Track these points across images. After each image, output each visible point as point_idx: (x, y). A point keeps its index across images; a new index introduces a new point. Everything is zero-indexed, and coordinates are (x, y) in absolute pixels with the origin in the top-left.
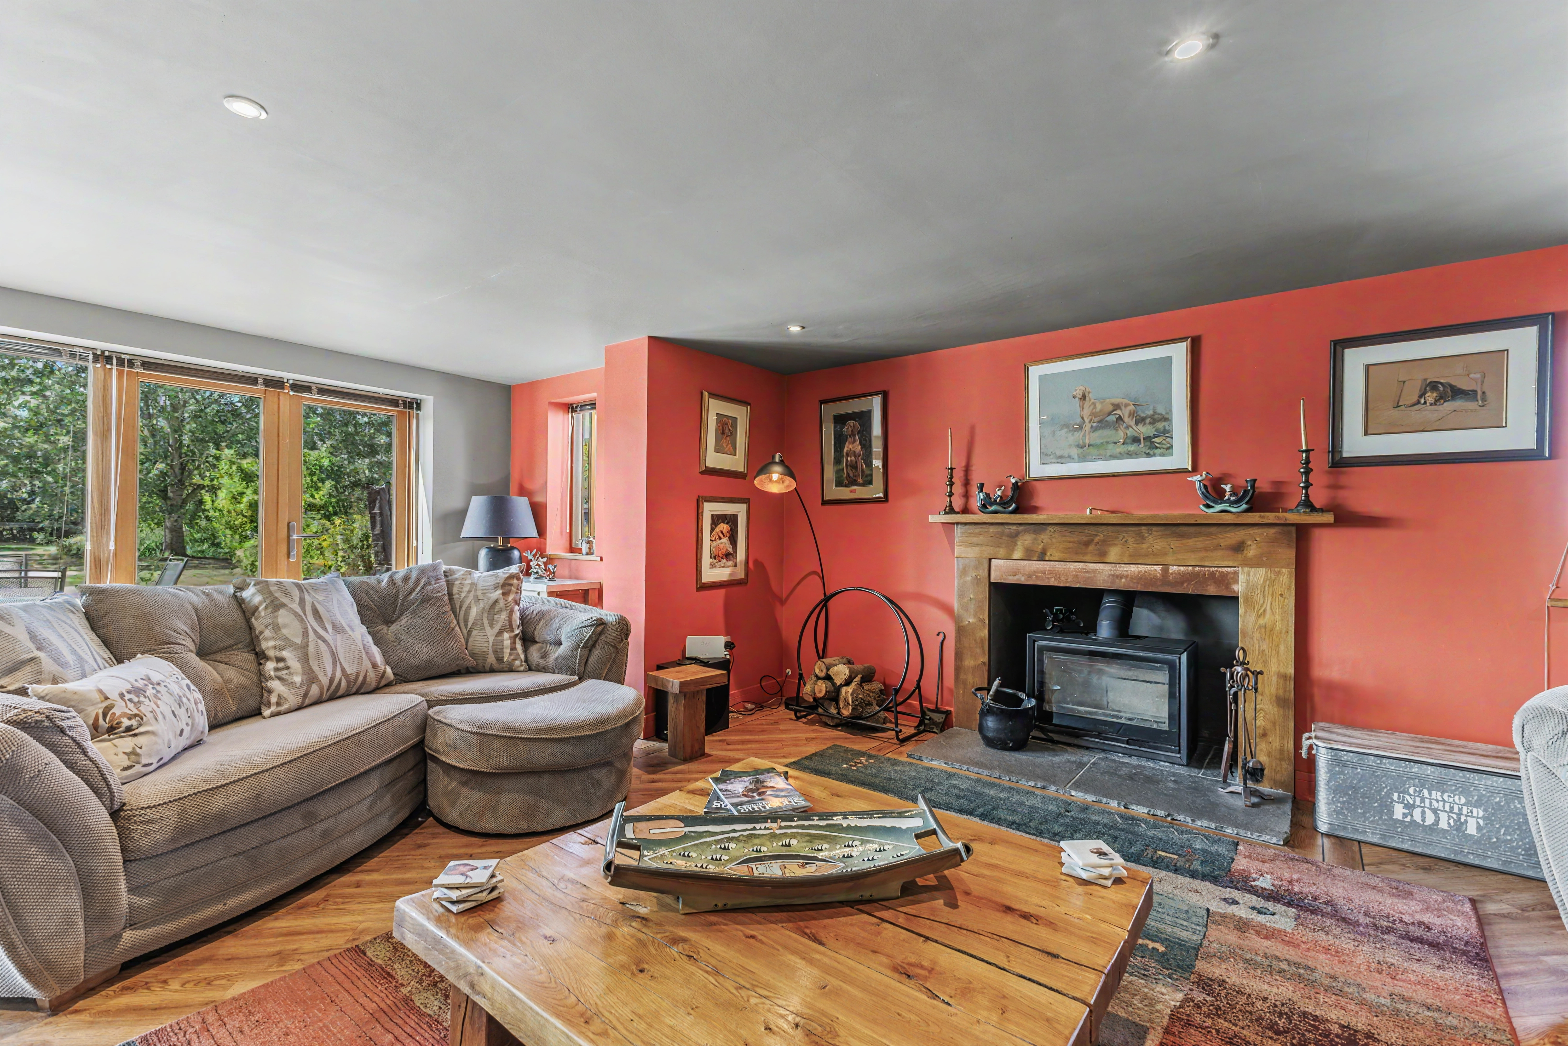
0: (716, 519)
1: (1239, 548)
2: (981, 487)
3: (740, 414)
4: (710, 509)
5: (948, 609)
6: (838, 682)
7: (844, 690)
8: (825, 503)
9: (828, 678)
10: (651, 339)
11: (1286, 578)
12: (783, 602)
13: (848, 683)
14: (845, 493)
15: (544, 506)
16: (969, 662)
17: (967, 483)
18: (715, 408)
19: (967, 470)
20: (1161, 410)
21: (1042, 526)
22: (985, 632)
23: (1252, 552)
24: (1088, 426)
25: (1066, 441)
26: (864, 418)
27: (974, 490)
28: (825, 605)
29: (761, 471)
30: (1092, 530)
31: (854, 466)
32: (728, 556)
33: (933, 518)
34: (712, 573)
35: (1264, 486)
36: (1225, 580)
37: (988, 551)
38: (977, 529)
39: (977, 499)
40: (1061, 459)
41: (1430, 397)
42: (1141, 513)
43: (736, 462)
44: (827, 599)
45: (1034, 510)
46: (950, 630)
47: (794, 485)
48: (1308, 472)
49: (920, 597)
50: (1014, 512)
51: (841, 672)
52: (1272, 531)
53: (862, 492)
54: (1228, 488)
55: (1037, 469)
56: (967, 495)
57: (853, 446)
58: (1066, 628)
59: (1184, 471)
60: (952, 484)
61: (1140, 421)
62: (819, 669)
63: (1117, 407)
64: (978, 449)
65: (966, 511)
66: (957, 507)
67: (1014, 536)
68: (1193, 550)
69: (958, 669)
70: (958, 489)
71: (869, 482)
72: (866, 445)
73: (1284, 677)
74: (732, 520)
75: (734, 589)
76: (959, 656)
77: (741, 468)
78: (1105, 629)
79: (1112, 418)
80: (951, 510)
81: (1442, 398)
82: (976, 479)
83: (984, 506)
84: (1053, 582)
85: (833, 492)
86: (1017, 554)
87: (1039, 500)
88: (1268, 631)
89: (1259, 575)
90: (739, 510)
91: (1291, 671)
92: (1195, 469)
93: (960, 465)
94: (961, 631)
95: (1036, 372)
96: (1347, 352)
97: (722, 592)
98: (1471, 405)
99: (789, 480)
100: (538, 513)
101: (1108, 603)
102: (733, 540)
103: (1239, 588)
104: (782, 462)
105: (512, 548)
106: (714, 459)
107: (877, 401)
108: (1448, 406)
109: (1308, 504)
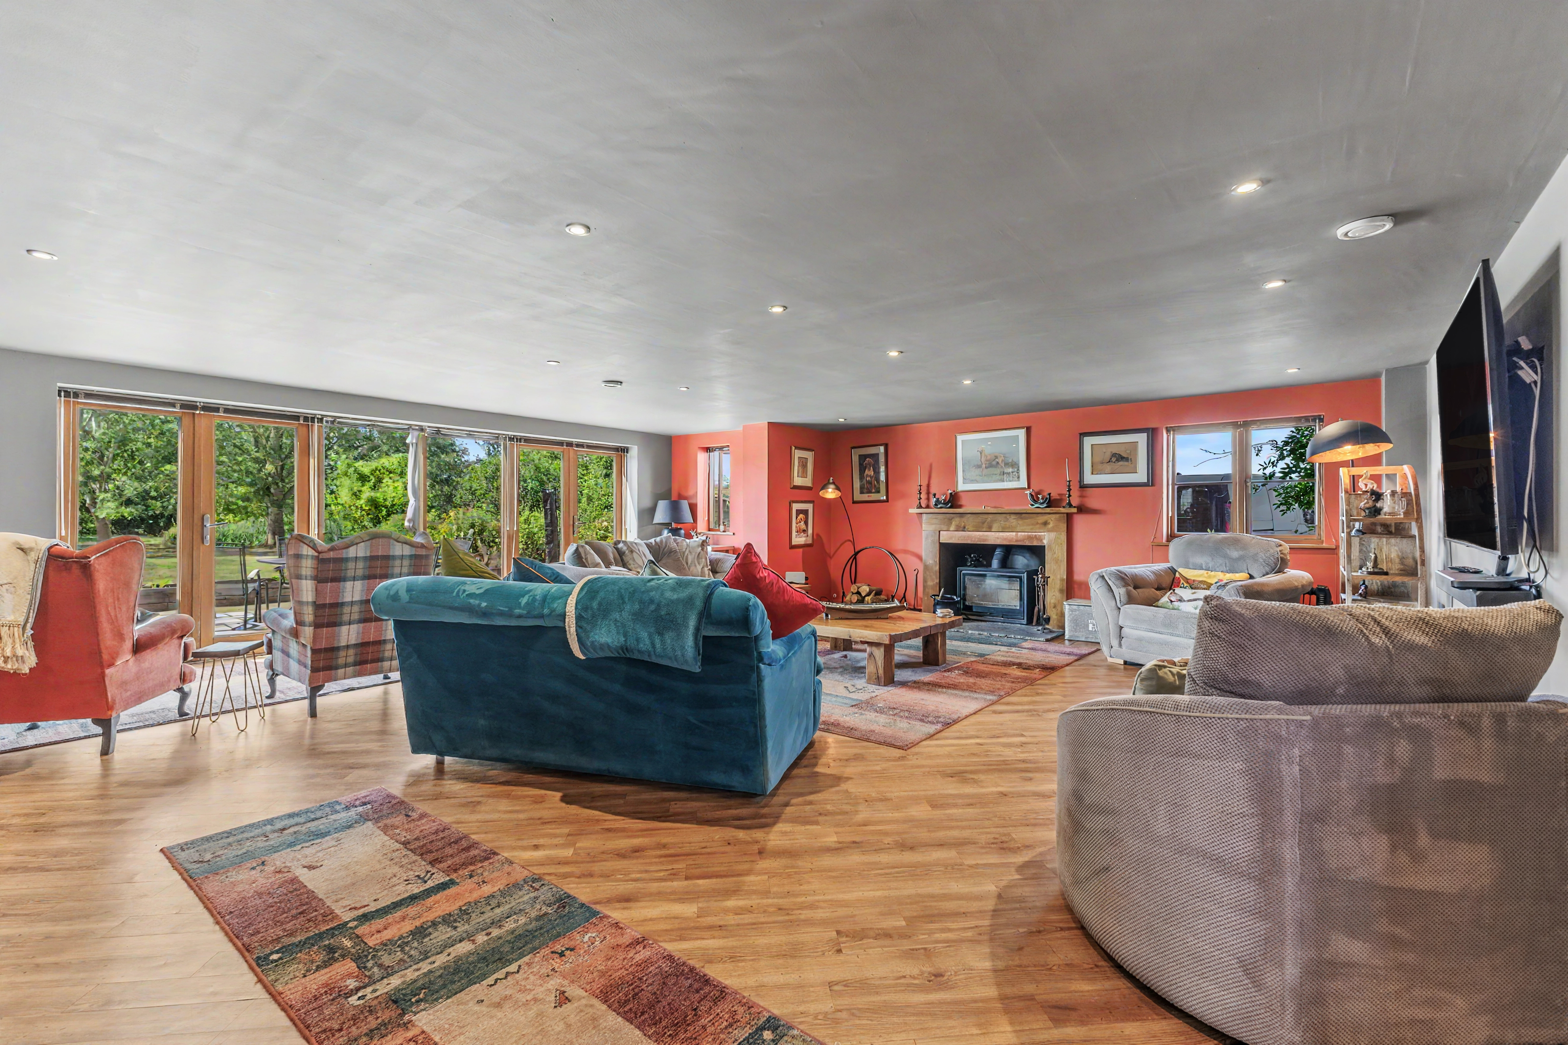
0: (799, 512)
1: (1045, 523)
2: (935, 495)
3: (809, 456)
4: (796, 507)
5: (920, 558)
6: (863, 595)
7: (867, 598)
8: (854, 502)
9: (858, 593)
10: (771, 425)
11: (1063, 537)
12: (831, 558)
13: (868, 595)
14: (865, 497)
15: (696, 505)
16: (930, 583)
17: (928, 493)
18: (798, 454)
19: (928, 486)
20: (1015, 460)
21: (962, 515)
22: (938, 567)
23: (1050, 526)
24: (984, 466)
25: (974, 473)
26: (875, 456)
27: (931, 496)
28: (855, 558)
29: (823, 488)
30: (986, 516)
31: (870, 483)
32: (804, 531)
33: (911, 511)
34: (798, 540)
35: (1054, 495)
36: (1040, 539)
37: (938, 527)
38: (934, 516)
39: (933, 501)
40: (973, 481)
41: (1114, 459)
42: (1006, 509)
43: (807, 482)
44: (856, 554)
45: (960, 506)
46: (921, 569)
47: (840, 494)
48: (1069, 490)
49: (906, 552)
50: (950, 507)
51: (865, 589)
52: (1058, 516)
53: (874, 497)
54: (1040, 496)
55: (962, 486)
56: (928, 499)
57: (870, 472)
58: (978, 564)
59: (1024, 489)
60: (920, 493)
61: (1006, 464)
62: (854, 588)
63: (996, 457)
64: (934, 475)
65: (928, 507)
66: (923, 506)
67: (950, 520)
68: (1029, 525)
69: (925, 587)
70: (923, 496)
71: (878, 492)
72: (877, 472)
73: (1062, 580)
74: (805, 512)
75: (806, 549)
76: (925, 581)
77: (810, 484)
78: (995, 563)
79: (994, 463)
80: (920, 507)
81: (1118, 460)
82: (933, 491)
83: (936, 505)
84: (969, 542)
85: (858, 497)
86: (952, 529)
87: (963, 501)
88: (1057, 561)
89: (1053, 535)
90: (809, 507)
91: (1065, 577)
92: (1029, 487)
93: (924, 484)
94: (926, 568)
95: (960, 438)
96: (1085, 438)
97: (801, 550)
98: (1126, 463)
99: (837, 492)
100: (693, 508)
101: (998, 552)
102: (806, 523)
103: (1045, 542)
104: (833, 483)
105: (681, 529)
106: (798, 481)
107: (882, 449)
108: (1121, 463)
109: (1070, 505)
